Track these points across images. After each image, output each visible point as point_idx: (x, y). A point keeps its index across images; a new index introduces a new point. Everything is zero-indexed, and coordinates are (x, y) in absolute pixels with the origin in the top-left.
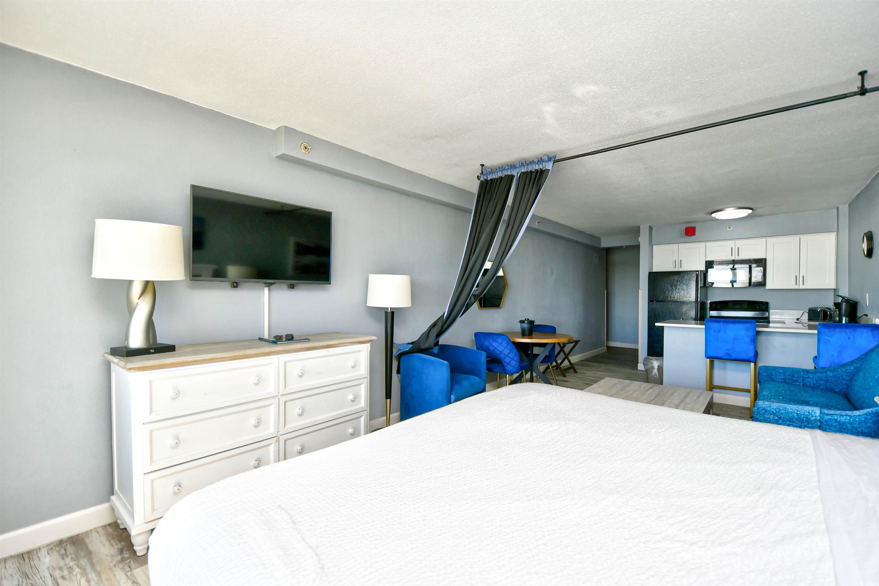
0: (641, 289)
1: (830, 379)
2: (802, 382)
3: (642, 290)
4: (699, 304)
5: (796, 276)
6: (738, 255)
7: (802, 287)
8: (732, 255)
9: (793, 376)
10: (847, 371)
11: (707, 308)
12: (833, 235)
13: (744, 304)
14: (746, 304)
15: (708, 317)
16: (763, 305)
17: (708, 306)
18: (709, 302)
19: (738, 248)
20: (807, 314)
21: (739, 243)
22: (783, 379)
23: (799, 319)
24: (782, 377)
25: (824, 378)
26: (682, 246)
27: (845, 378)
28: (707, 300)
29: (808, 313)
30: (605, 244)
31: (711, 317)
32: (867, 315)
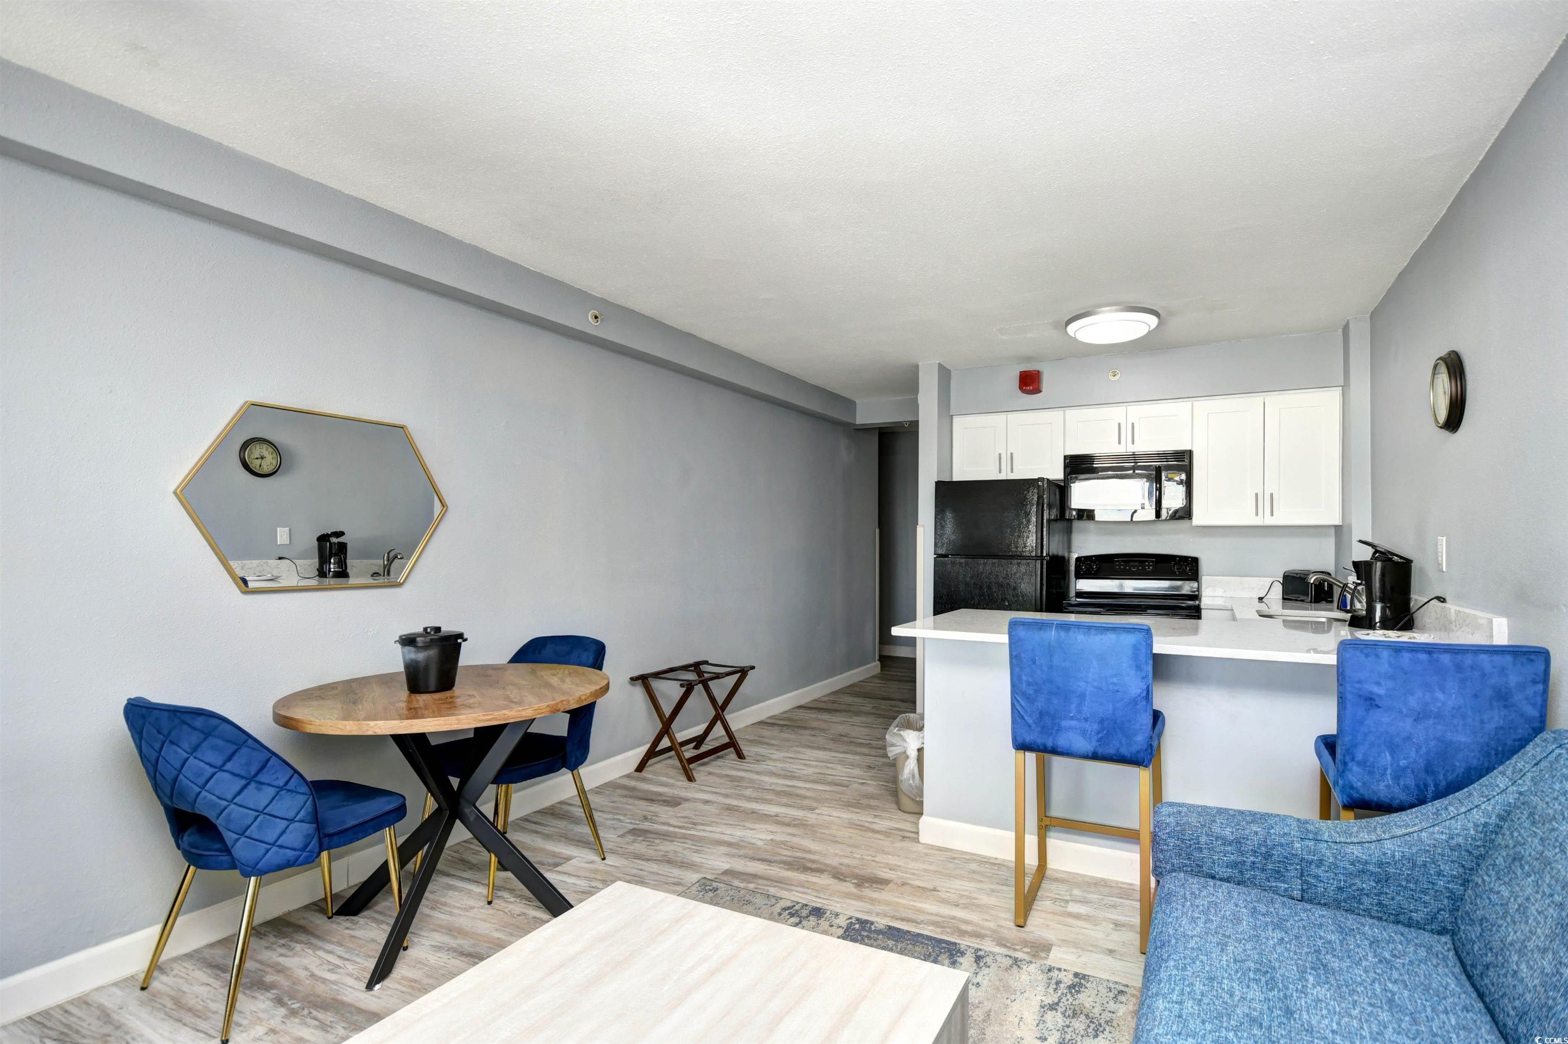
0: (921, 526)
1: (1392, 870)
2: (1299, 881)
3: (923, 528)
4: (1045, 562)
5: (1257, 495)
6: (1133, 443)
7: (1269, 521)
8: (1120, 443)
9: (1268, 856)
10: (1453, 842)
11: (1069, 571)
12: (1335, 395)
13: (1147, 561)
14: (1152, 561)
15: (1072, 593)
16: (1188, 564)
17: (1072, 568)
18: (1076, 556)
19: (1133, 424)
20: (1281, 586)
21: (1136, 413)
22: (1234, 865)
23: (1264, 600)
24: (1232, 857)
25: (1371, 868)
26: (1013, 418)
27: (1446, 868)
28: (1070, 552)
29: (1283, 584)
30: (863, 416)
31: (1080, 594)
32: (1441, 599)
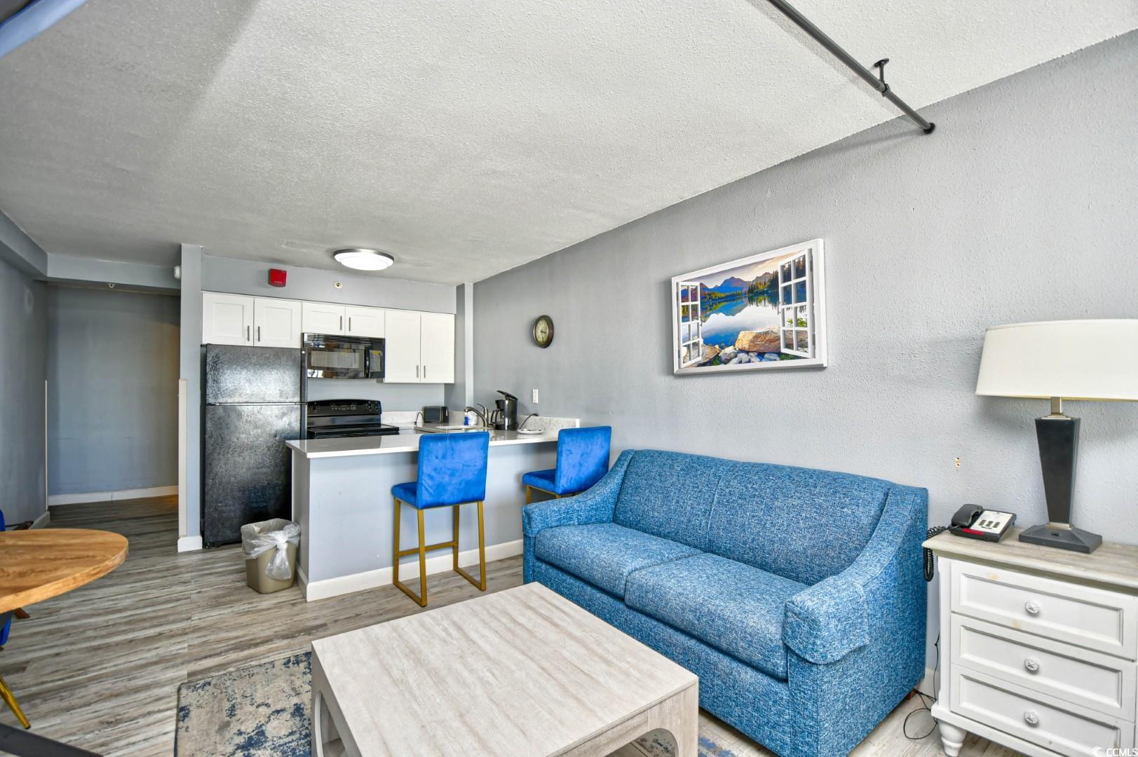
0: (184, 380)
3: (186, 380)
5: (418, 366)
6: (350, 330)
7: (423, 381)
8: (341, 329)
13: (351, 404)
14: (354, 404)
16: (374, 406)
19: (350, 318)
21: (352, 312)
23: (416, 424)
26: (261, 302)
29: (424, 413)
30: (57, 269)
32: (536, 415)
